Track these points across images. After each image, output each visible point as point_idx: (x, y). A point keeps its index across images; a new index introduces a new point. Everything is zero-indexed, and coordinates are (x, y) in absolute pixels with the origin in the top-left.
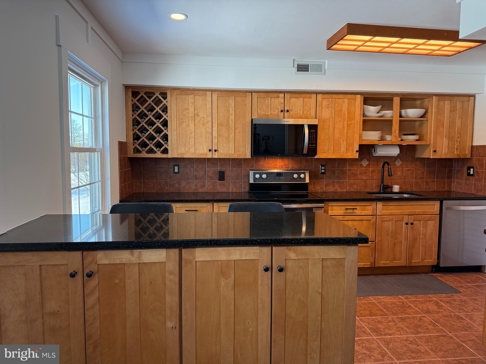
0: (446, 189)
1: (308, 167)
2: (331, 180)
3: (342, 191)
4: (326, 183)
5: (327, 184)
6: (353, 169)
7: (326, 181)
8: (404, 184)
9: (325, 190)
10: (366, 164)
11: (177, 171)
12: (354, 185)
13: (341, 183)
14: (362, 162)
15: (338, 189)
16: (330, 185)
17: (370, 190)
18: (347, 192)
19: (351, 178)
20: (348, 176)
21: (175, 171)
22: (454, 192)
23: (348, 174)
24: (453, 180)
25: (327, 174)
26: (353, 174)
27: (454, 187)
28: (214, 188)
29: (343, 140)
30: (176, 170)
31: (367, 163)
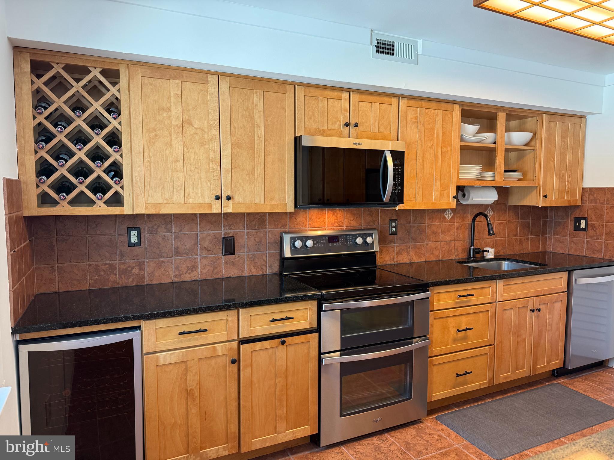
0: (541, 249)
1: (372, 224)
2: (405, 244)
3: (419, 261)
4: (398, 250)
5: (399, 251)
6: (433, 225)
7: (398, 246)
8: (496, 245)
9: (397, 261)
10: (451, 217)
11: (136, 241)
12: (435, 250)
13: (418, 249)
14: (445, 213)
15: (415, 258)
16: (403, 253)
17: (456, 256)
18: (426, 262)
19: (431, 239)
20: (428, 236)
21: (132, 242)
22: (551, 252)
23: (427, 233)
24: (548, 236)
25: (400, 234)
26: (434, 233)
27: (551, 246)
28: (215, 271)
29: (435, 179)
30: (134, 238)
31: (452, 215)
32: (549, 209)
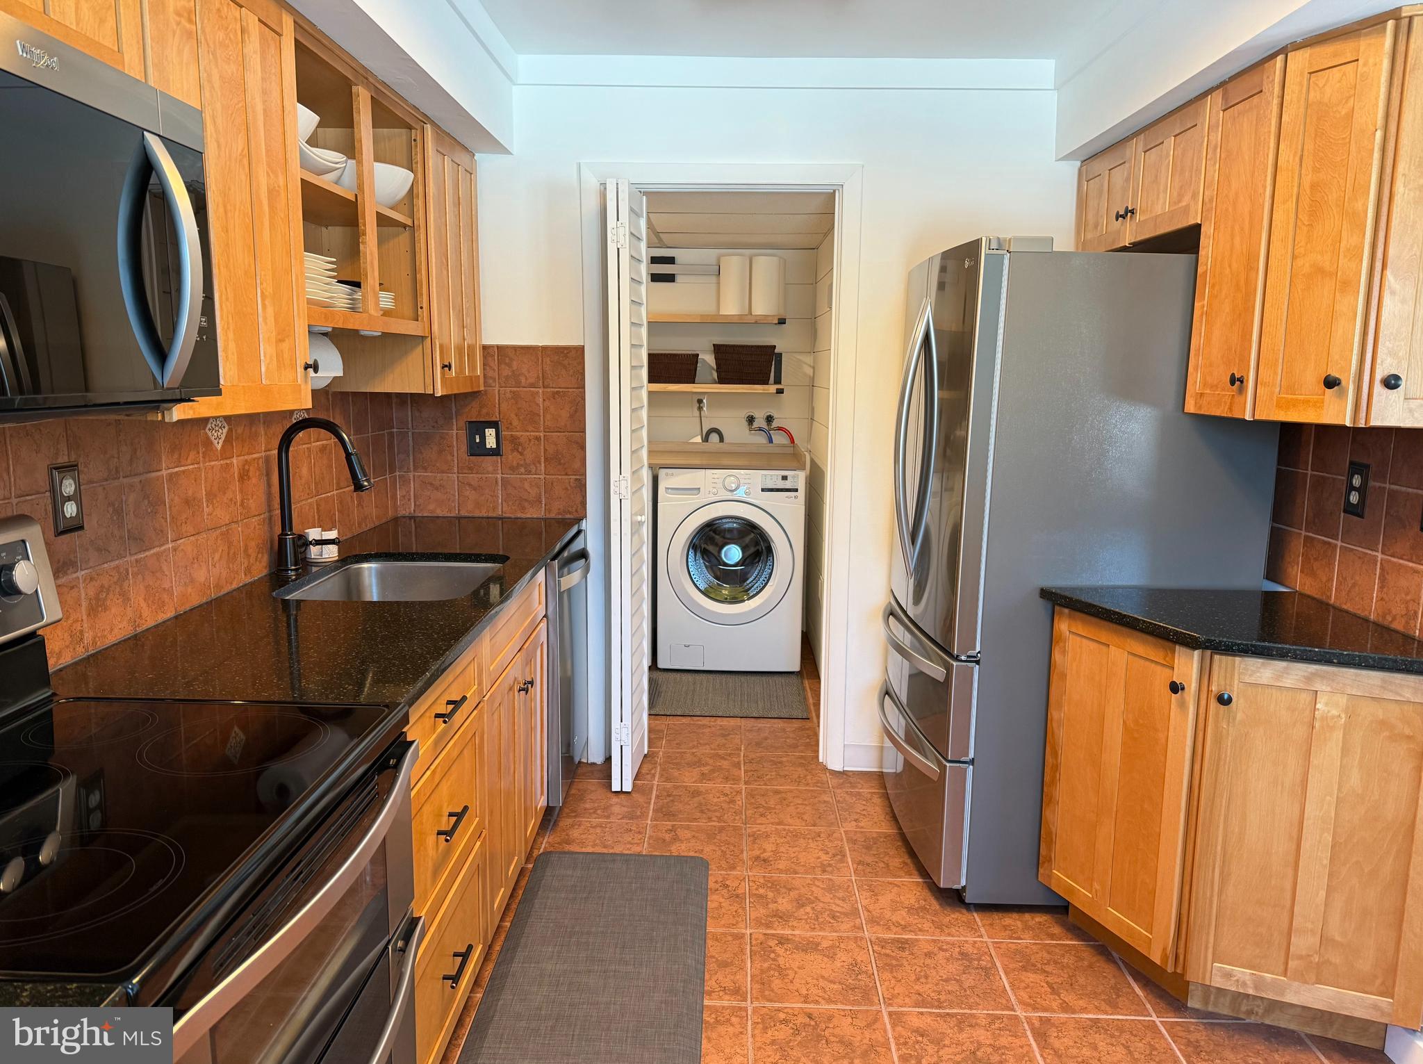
0: (391, 514)
2: (113, 564)
3: (160, 620)
4: (91, 593)
5: (97, 598)
6: (184, 472)
7: (92, 579)
8: (319, 519)
9: (94, 643)
10: (223, 437)
12: (196, 565)
13: (153, 572)
14: (209, 426)
15: (146, 612)
16: (108, 603)
17: (245, 575)
18: (176, 617)
19: (184, 528)
20: (173, 518)
22: (410, 518)
23: (170, 507)
24: (397, 473)
25: (90, 524)
26: (187, 502)
27: (409, 500)
31: (225, 431)
32: (394, 400)
